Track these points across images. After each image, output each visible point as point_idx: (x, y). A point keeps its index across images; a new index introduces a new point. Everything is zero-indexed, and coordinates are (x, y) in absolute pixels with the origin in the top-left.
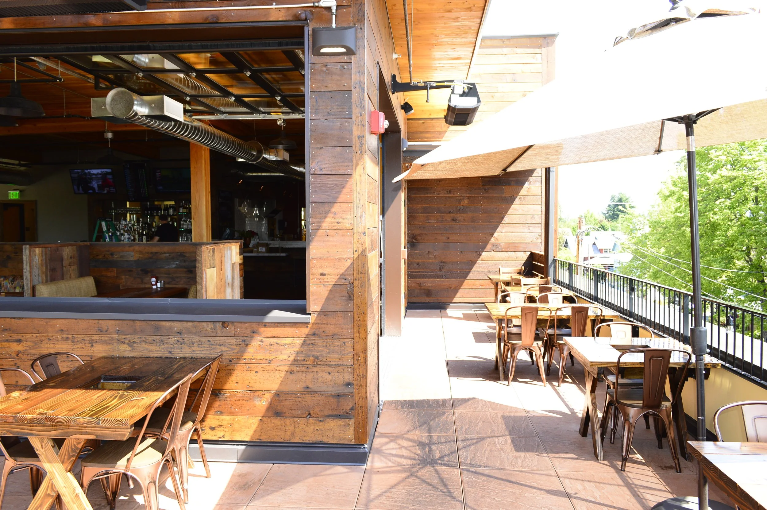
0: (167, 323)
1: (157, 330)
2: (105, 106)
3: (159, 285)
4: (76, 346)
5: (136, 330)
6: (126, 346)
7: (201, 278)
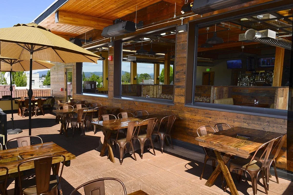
0: (264, 117)
1: (259, 120)
2: (244, 37)
3: (257, 103)
4: (228, 122)
5: (250, 118)
6: (246, 124)
7: (277, 101)
